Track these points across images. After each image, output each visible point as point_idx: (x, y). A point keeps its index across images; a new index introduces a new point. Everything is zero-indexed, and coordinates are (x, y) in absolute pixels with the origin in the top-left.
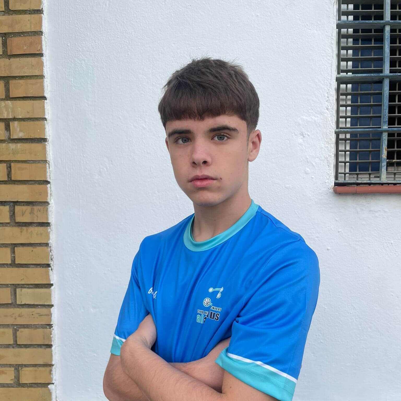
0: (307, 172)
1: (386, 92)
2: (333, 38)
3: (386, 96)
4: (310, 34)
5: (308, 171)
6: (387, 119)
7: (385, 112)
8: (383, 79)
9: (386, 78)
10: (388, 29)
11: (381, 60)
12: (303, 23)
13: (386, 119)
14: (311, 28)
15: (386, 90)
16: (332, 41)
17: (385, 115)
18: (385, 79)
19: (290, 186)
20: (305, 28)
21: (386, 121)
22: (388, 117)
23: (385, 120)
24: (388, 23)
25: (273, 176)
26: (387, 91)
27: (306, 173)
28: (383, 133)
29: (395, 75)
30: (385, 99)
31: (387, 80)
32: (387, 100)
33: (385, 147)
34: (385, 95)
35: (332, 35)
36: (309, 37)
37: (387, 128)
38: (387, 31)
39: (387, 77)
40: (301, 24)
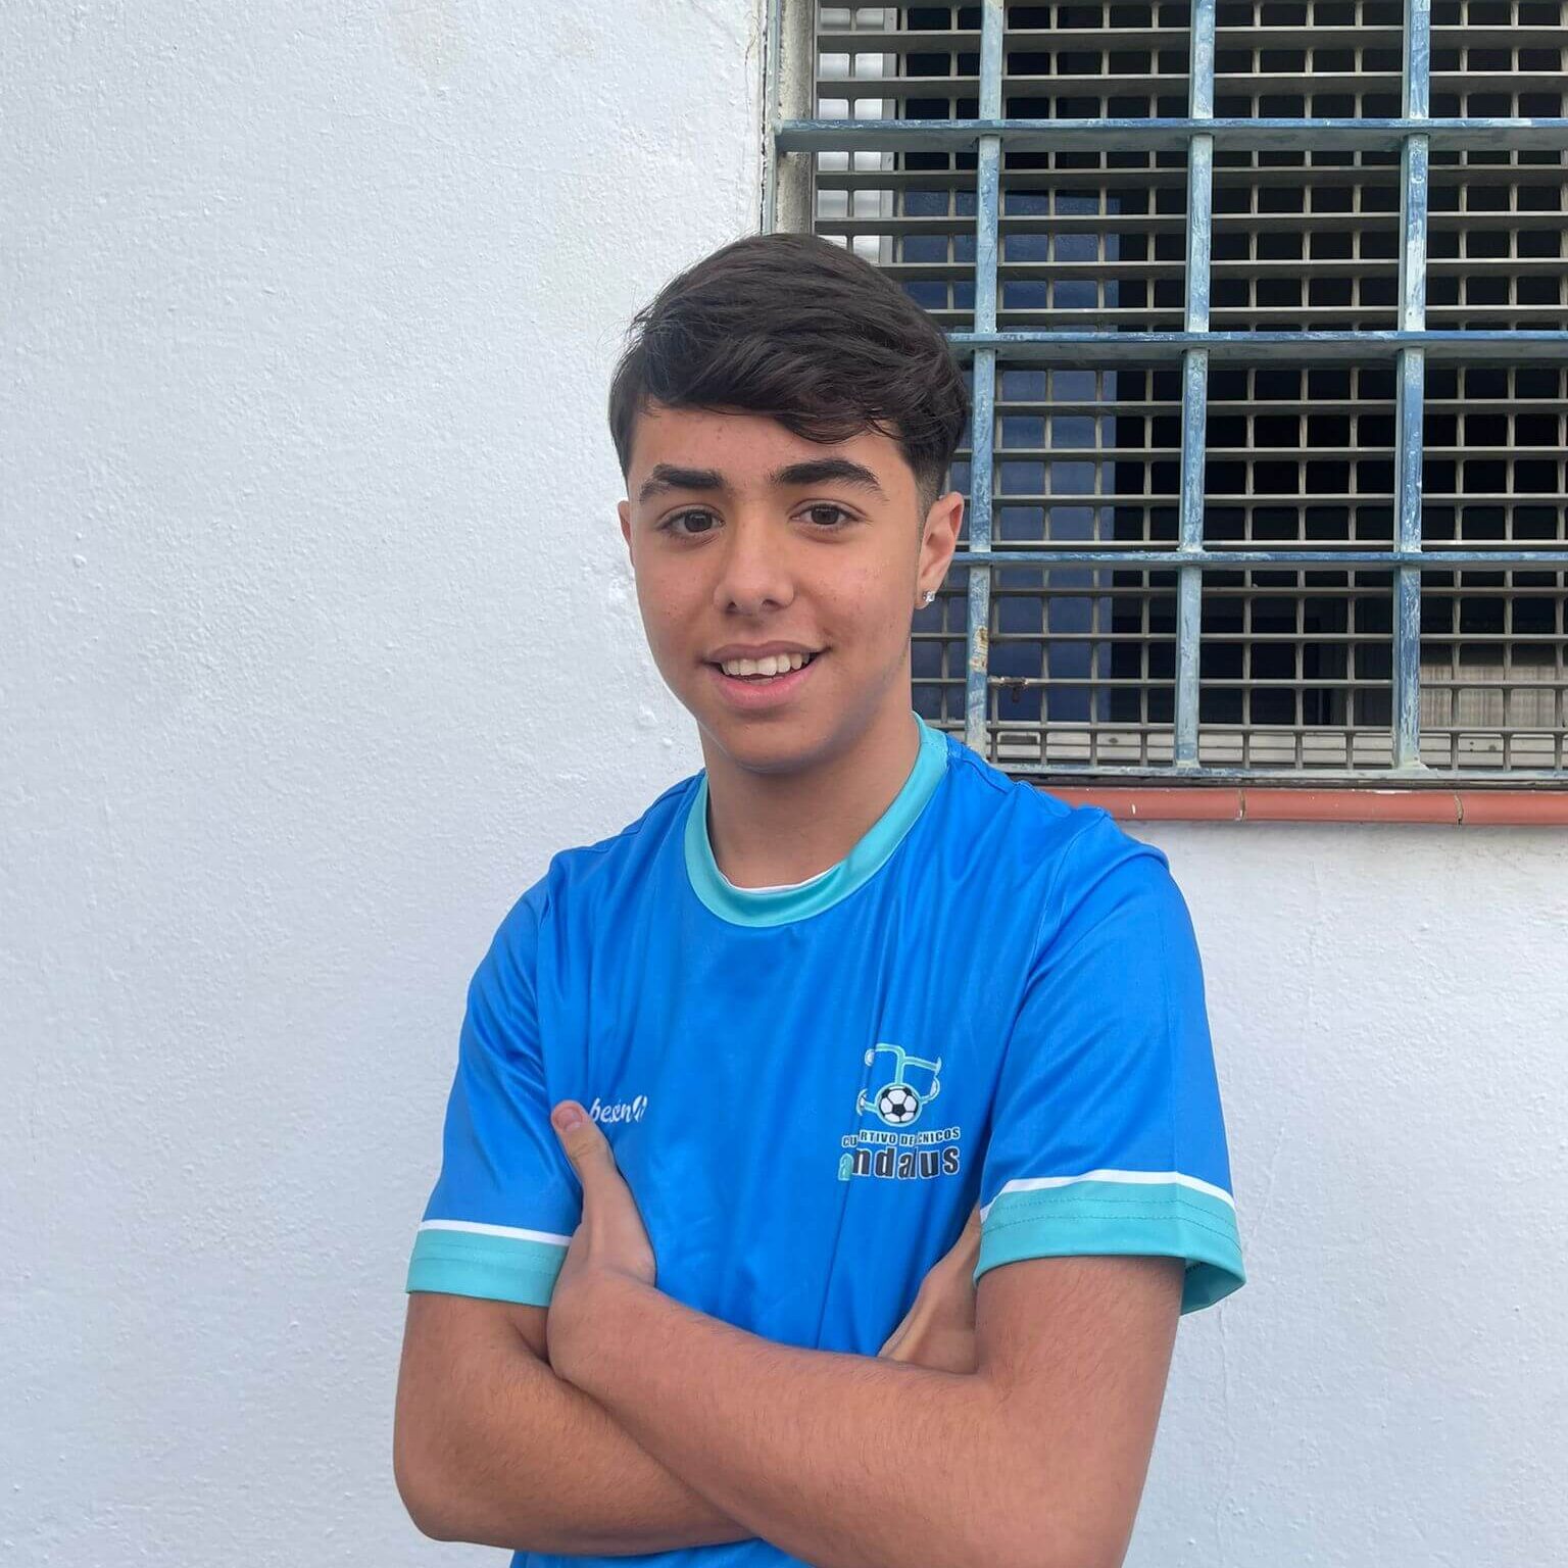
0: (642, 723)
1: (982, 406)
2: (745, 186)
3: (983, 421)
4: (652, 169)
5: (647, 717)
6: (985, 516)
7: (980, 486)
8: (973, 352)
9: (982, 350)
10: (989, 154)
11: (970, 275)
12: (624, 125)
13: (982, 515)
14: (657, 148)
15: (983, 399)
16: (740, 202)
17: (980, 498)
18: (978, 355)
19: (576, 776)
20: (634, 150)
21: (984, 524)
22: (990, 507)
23: (980, 520)
24: (991, 132)
25: (505, 736)
26: (985, 403)
27: (641, 728)
28: (973, 571)
29: (1013, 338)
30: (977, 435)
31: (987, 359)
32: (986, 439)
33: (980, 627)
34: (979, 419)
35: (740, 178)
36: (647, 181)
37: (989, 551)
38: (986, 163)
39: (985, 346)
40: (615, 131)
